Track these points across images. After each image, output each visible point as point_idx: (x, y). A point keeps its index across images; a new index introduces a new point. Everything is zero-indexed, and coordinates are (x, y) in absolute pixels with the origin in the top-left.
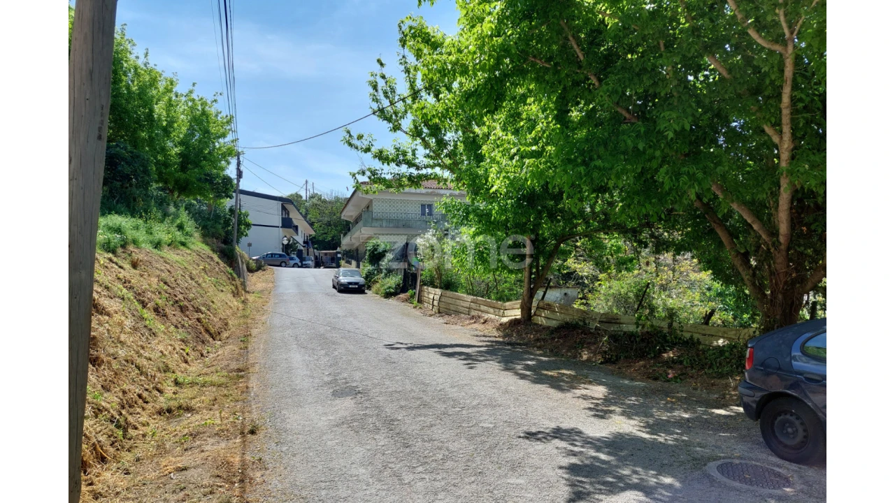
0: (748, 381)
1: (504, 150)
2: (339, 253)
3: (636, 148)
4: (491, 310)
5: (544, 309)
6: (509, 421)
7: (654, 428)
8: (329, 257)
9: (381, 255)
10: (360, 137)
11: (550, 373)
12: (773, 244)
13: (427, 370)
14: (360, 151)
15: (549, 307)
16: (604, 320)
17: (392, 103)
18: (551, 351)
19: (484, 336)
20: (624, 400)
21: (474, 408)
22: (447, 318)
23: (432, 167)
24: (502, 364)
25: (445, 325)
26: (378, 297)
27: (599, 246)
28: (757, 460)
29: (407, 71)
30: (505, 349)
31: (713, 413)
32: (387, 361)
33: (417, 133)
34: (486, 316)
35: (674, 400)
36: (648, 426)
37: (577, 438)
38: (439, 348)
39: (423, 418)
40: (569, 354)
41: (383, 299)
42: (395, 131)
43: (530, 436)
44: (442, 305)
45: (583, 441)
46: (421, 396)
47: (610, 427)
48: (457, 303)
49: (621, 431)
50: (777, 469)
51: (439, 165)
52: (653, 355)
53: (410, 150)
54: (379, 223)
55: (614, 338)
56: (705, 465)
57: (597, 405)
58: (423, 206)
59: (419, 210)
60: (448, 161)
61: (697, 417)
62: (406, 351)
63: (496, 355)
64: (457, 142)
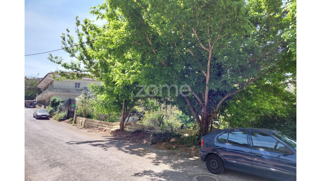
0: (202, 149)
1: (120, 69)
2: (35, 101)
3: (168, 74)
4: (107, 126)
5: (128, 125)
6: (127, 170)
7: (175, 166)
8: (29, 103)
9: (58, 103)
10: (56, 58)
11: (135, 150)
12: (203, 105)
13: (88, 153)
14: (56, 63)
15: (130, 124)
16: (149, 128)
17: (71, 46)
18: (133, 141)
19: (106, 136)
20: (162, 158)
21: (112, 167)
22: (88, 130)
23: (87, 71)
24: (117, 148)
25: (88, 132)
26: (56, 121)
27: (147, 102)
28: (206, 174)
29: (79, 35)
30: (116, 141)
31: (189, 160)
32: (69, 149)
33: (81, 58)
34: (106, 128)
35: (177, 156)
36: (172, 167)
37: (152, 174)
38: (90, 143)
39: (94, 173)
40: (139, 142)
41: (58, 122)
42: (72, 56)
43: (136, 175)
44: (86, 124)
45: (154, 174)
46: (90, 164)
47: (161, 168)
48: (93, 124)
49: (165, 169)
50: (212, 177)
51: (90, 71)
52: (167, 141)
53: (78, 64)
54: (56, 90)
55: (154, 135)
56: (193, 178)
57: (154, 160)
58: (76, 84)
59: (74, 85)
60: (94, 70)
61: (185, 162)
62: (76, 145)
63: (113, 144)
64: (98, 63)
